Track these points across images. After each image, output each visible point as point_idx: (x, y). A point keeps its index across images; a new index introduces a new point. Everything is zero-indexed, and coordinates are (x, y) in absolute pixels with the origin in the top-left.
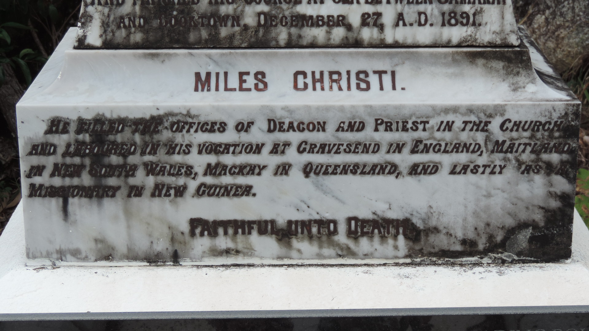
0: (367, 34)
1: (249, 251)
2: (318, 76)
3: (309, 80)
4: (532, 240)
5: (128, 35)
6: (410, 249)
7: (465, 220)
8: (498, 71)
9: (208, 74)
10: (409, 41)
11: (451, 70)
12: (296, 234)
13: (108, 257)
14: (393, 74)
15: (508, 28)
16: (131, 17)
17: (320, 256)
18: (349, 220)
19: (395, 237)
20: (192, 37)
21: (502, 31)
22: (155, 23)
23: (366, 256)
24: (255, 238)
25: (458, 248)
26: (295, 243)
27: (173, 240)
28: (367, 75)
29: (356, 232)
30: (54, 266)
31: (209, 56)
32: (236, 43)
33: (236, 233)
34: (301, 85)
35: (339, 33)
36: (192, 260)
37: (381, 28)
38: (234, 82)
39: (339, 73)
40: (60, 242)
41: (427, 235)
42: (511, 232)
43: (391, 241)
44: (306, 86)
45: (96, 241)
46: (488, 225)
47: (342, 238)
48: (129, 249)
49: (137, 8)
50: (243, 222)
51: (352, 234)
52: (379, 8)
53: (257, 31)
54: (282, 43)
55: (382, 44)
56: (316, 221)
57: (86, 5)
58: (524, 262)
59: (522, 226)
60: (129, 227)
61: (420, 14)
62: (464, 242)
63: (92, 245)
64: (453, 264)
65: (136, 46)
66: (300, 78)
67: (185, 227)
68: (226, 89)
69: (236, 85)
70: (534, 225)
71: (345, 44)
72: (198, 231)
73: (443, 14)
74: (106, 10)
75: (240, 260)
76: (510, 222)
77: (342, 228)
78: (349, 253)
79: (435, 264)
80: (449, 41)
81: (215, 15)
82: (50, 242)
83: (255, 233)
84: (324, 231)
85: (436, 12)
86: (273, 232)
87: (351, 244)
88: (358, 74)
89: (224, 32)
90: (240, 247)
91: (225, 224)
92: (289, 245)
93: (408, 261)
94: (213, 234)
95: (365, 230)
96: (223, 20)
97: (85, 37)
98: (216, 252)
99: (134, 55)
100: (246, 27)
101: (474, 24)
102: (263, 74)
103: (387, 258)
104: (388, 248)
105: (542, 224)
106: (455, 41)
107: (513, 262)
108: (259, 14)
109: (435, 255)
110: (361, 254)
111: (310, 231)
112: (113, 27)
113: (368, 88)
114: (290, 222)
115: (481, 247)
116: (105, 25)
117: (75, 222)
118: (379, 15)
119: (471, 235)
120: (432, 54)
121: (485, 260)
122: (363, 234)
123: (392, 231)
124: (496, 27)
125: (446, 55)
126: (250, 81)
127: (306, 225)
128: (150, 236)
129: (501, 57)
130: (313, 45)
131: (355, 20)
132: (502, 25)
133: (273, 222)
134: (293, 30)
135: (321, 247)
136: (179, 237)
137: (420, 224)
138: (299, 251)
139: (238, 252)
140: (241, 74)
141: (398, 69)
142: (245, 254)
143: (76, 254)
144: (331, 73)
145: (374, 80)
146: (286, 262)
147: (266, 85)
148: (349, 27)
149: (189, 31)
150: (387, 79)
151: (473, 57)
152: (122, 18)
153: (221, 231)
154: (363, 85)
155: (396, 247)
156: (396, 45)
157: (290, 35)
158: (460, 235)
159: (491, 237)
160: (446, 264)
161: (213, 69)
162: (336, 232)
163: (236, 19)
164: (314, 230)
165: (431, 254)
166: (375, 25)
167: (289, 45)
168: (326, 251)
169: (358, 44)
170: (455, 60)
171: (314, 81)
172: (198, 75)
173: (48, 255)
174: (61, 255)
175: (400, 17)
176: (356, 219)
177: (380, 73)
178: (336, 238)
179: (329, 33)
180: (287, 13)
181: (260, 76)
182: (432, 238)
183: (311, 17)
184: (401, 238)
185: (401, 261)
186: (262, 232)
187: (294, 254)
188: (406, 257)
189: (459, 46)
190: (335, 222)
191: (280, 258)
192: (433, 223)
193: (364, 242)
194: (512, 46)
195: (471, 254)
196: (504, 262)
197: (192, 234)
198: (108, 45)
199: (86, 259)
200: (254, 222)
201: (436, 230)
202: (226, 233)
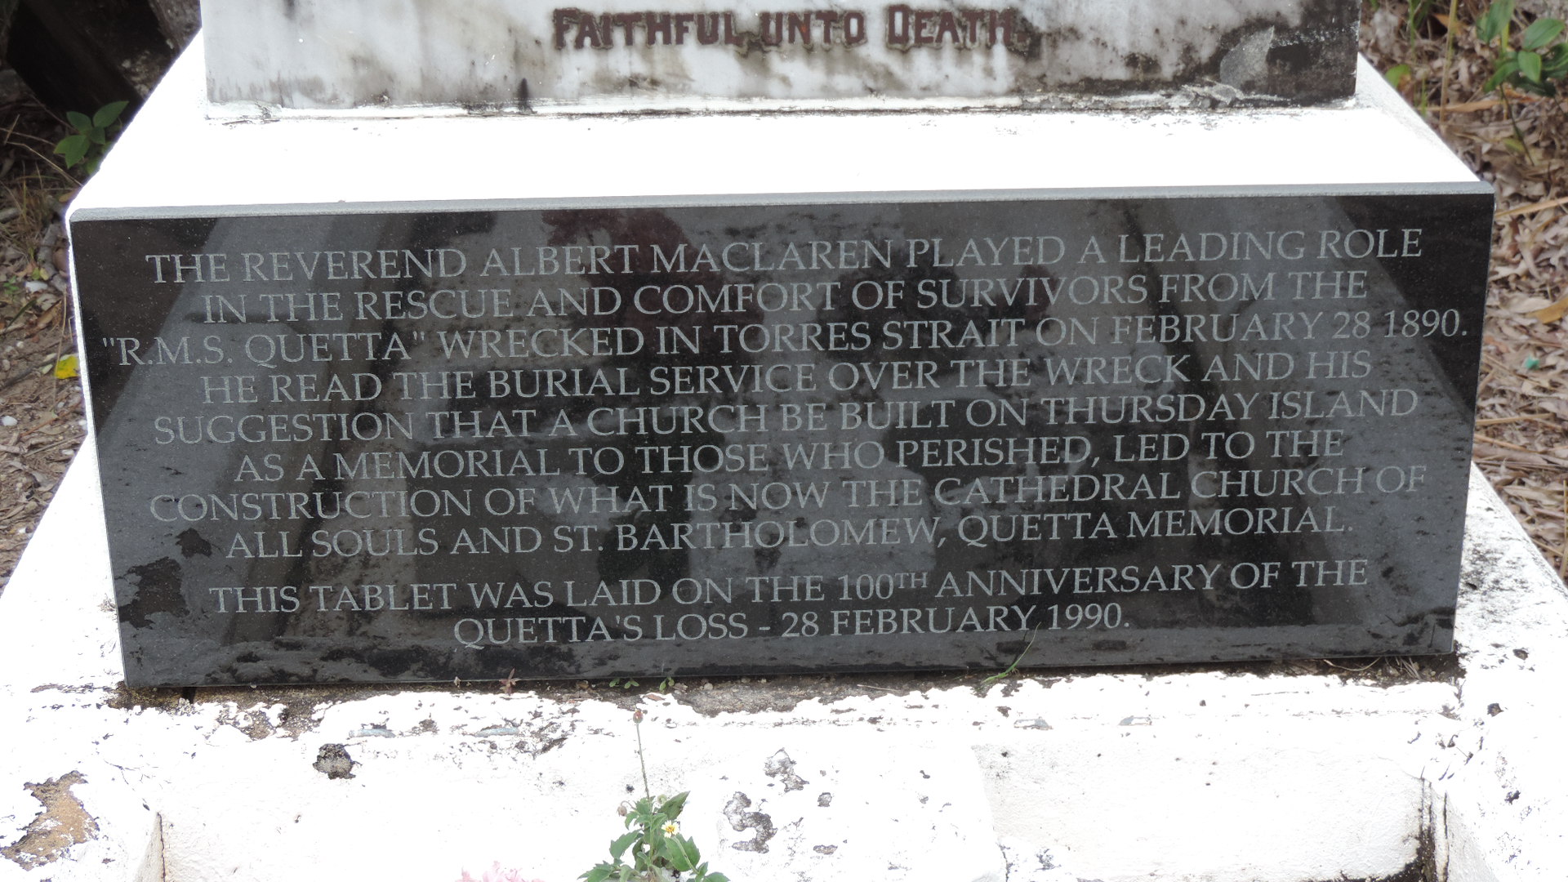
1: (679, 82)
4: (1274, 55)
6: (1019, 75)
7: (1134, 11)
12: (778, 43)
13: (380, 98)
17: (828, 92)
18: (891, 11)
19: (988, 48)
23: (926, 91)
24: (691, 51)
25: (1121, 73)
26: (779, 63)
27: (517, 57)
29: (905, 38)
30: (266, 117)
33: (651, 40)
36: (558, 102)
40: (280, 64)
41: (1054, 45)
42: (1231, 38)
43: (978, 58)
45: (355, 61)
46: (1183, 22)
47: (874, 50)
48: (425, 79)
50: (666, 17)
51: (897, 42)
56: (820, 15)
58: (1257, 104)
59: (1256, 25)
60: (424, 30)
62: (1132, 60)
63: (347, 70)
64: (1109, 109)
67: (543, 29)
70: (1282, 28)
72: (570, 36)
75: (660, 102)
76: (1229, 18)
77: (876, 29)
78: (890, 84)
79: (1070, 108)
82: (258, 64)
83: (691, 40)
84: (838, 35)
86: (729, 39)
87: (894, 63)
90: (660, 72)
91: (627, 21)
92: (763, 68)
93: (1015, 101)
94: (603, 43)
95: (924, 33)
98: (609, 85)
103: (970, 96)
104: (973, 73)
105: (1295, 21)
107: (1234, 105)
109: (1072, 88)
110: (914, 86)
111: (806, 37)
114: (765, 17)
115: (1167, 71)
117: (310, 20)
119: (1146, 46)
121: (1177, 101)
122: (921, 42)
123: (982, 35)
127: (799, 22)
128: (469, 48)
133: (729, 16)
135: (830, 71)
136: (531, 51)
137: (1039, 22)
138: (785, 80)
139: (654, 83)
142: (671, 89)
143: (313, 90)
146: (758, 104)
153: (619, 36)
155: (989, 72)
158: (1124, 45)
159: (1188, 50)
160: (1095, 109)
162: (861, 37)
164: (817, 33)
165: (1062, 87)
168: (842, 81)
173: (254, 95)
174: (282, 93)
176: (905, 10)
178: (863, 51)
182: (1066, 51)
184: (1000, 50)
185: (1001, 102)
186: (706, 38)
187: (774, 86)
188: (1012, 92)
190: (860, 16)
191: (744, 96)
192: (1067, 18)
193: (922, 59)
195: (1146, 87)
196: (1214, 104)
197: (559, 43)
199: (333, 101)
200: (688, 17)
201: (1074, 33)
202: (629, 41)
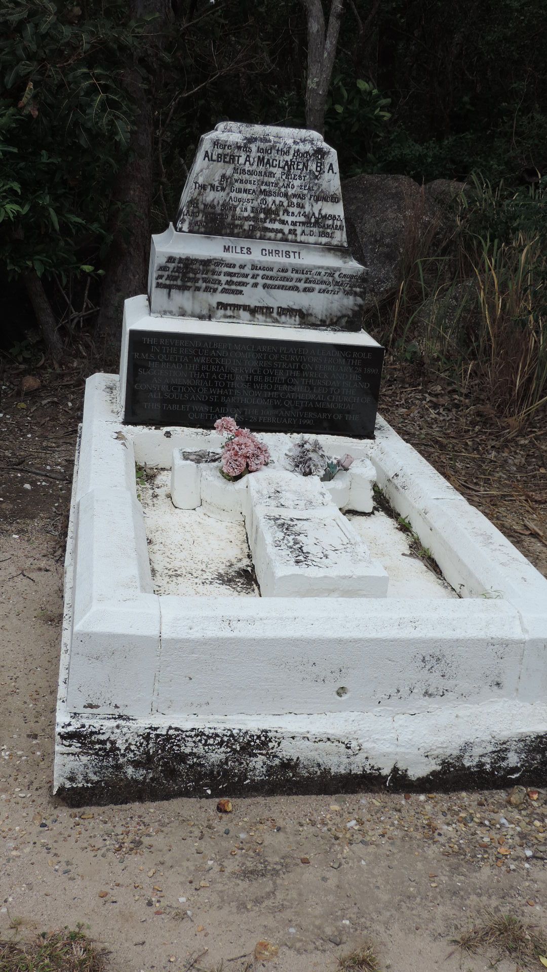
0: (290, 237)
1: (238, 317)
2: (271, 251)
3: (267, 252)
4: (347, 322)
5: (199, 229)
6: (300, 322)
7: (322, 312)
8: (338, 256)
9: (229, 247)
10: (306, 241)
11: (321, 254)
12: (257, 312)
13: (183, 315)
14: (299, 253)
15: (344, 240)
16: (201, 221)
17: (266, 322)
18: (278, 308)
19: (295, 316)
20: (223, 232)
21: (341, 241)
22: (210, 225)
23: (283, 323)
24: (241, 312)
25: (319, 323)
26: (257, 315)
27: (209, 310)
28: (289, 252)
29: (280, 313)
30: (162, 317)
31: (230, 240)
32: (240, 235)
33: (234, 309)
34: (264, 254)
35: (280, 235)
36: (216, 319)
37: (296, 235)
38: (239, 250)
39: (279, 251)
40: (165, 307)
41: (307, 317)
42: (339, 318)
43: (293, 318)
44: (266, 254)
45: (180, 308)
46: (331, 314)
47: (275, 315)
48: (192, 312)
49: (203, 218)
50: (238, 305)
51: (279, 314)
52: (296, 228)
53: (248, 232)
54: (258, 237)
55: (296, 241)
56: (266, 307)
57: (184, 215)
58: (343, 331)
59: (344, 316)
60: (193, 303)
61: (311, 231)
62: (321, 321)
63: (178, 309)
64: (316, 329)
65: (201, 233)
66: (264, 251)
67: (215, 305)
68: (236, 252)
69: (240, 252)
70: (348, 316)
71: (282, 240)
72: (220, 307)
73: (320, 232)
74: (191, 218)
75: (234, 320)
76: (339, 314)
77: (275, 311)
78: (276, 321)
79: (309, 328)
80: (321, 243)
81: (233, 224)
82: (162, 307)
83: (242, 310)
84: (268, 311)
85: (317, 231)
86: (248, 310)
87: (278, 317)
88: (286, 252)
89: (236, 231)
90: (235, 315)
91: (231, 305)
92: (254, 316)
93: (299, 326)
94: (226, 309)
95: (284, 312)
96: (236, 226)
97: (182, 228)
98: (226, 317)
99: (201, 237)
100: (245, 230)
101: (331, 237)
102: (250, 249)
103: (291, 325)
104: (292, 321)
105: (351, 316)
106: (323, 243)
107: (339, 331)
108: (250, 226)
109: (310, 325)
110: (281, 322)
111: (263, 311)
112: (193, 225)
113: (290, 257)
114: (256, 307)
115: (327, 323)
116: (190, 224)
117: (172, 300)
118: (295, 230)
119: (324, 318)
120: (314, 247)
121: (329, 329)
122: (283, 314)
123: (294, 313)
124: (339, 239)
125: (319, 248)
126: (245, 251)
127: (261, 308)
128: (201, 307)
129: (340, 250)
130: (269, 239)
131: (286, 231)
132: (341, 239)
133: (249, 306)
134: (262, 233)
135: (266, 318)
136: (212, 309)
137: (305, 312)
138: (258, 319)
139: (234, 317)
140: (241, 248)
141: (301, 252)
142: (237, 318)
143: (171, 313)
144: (276, 251)
145: (292, 254)
146: (252, 323)
147: (251, 252)
148: (284, 234)
149: (222, 229)
150: (297, 255)
151: (329, 250)
152: (197, 222)
153: (229, 308)
154: (288, 256)
155: (295, 320)
156: (301, 242)
157: (261, 234)
158: (320, 318)
159: (332, 320)
160: (314, 329)
161: (231, 245)
162: (273, 312)
163: (241, 226)
164: (265, 311)
165: (308, 324)
166: (294, 234)
167: (261, 238)
168: (268, 320)
169: (286, 240)
170: (323, 250)
171: (269, 253)
172: (225, 247)
173: (160, 312)
174: (165, 312)
175: (303, 232)
176: (281, 307)
177: (294, 252)
178: (273, 315)
179: (276, 235)
180: (261, 226)
181: (249, 249)
182: (309, 318)
183: (270, 229)
184: (297, 317)
185: (297, 326)
186: (244, 310)
187: (256, 320)
188: (299, 325)
189: (325, 245)
190: (273, 308)
191: (250, 321)
192: (310, 312)
193: (283, 317)
194: (345, 247)
195: (324, 326)
196: (335, 330)
197: (218, 308)
198: (190, 231)
199: (174, 315)
200: (241, 305)
201: (311, 315)
202: (230, 309)
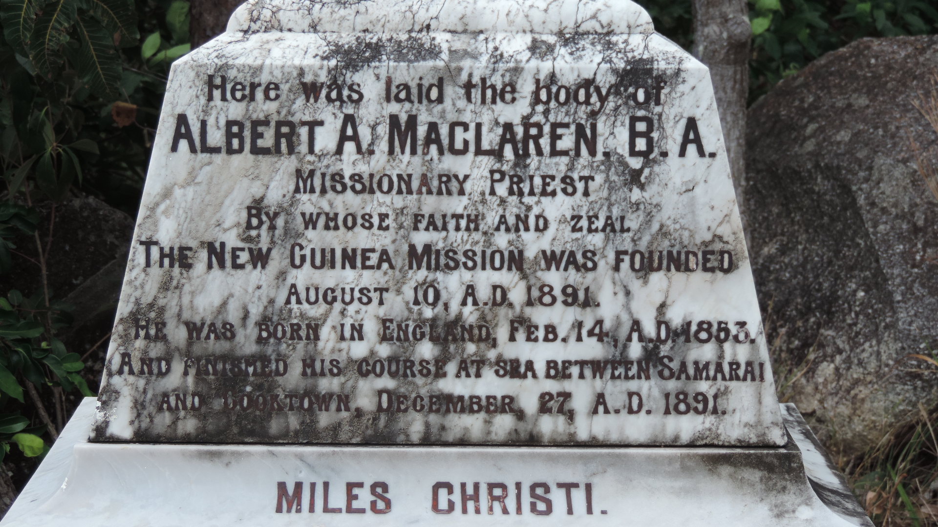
0: (548, 425)
2: (470, 491)
3: (457, 497)
5: (175, 422)
8: (752, 485)
9: (299, 486)
10: (614, 437)
11: (679, 484)
14: (589, 488)
15: (768, 418)
16: (181, 394)
20: (275, 426)
21: (759, 423)
22: (218, 404)
28: (547, 490)
31: (301, 457)
32: (343, 437)
34: (443, 504)
35: (504, 423)
37: (571, 416)
38: (338, 499)
39: (503, 487)
44: (451, 506)
49: (190, 380)
52: (567, 386)
53: (375, 419)
54: (415, 437)
55: (572, 442)
57: (110, 375)
61: (630, 395)
65: (187, 440)
66: (443, 493)
68: (326, 510)
69: (342, 503)
71: (513, 441)
73: (667, 396)
74: (141, 383)
80: (677, 438)
81: (310, 393)
85: (656, 392)
88: (533, 487)
89: (324, 419)
96: (324, 401)
97: (107, 423)
99: (183, 454)
100: (359, 413)
101: (715, 411)
102: (385, 487)
106: (685, 438)
108: (380, 393)
112: (151, 409)
113: (549, 511)
116: (139, 406)
118: (567, 396)
120: (649, 458)
124: (749, 417)
125: (671, 460)
126: (364, 497)
129: (758, 463)
130: (462, 442)
131: (529, 403)
132: (759, 413)
134: (433, 418)
140: (350, 486)
141: (596, 481)
144: (491, 486)
145: (558, 497)
147: (388, 503)
148: (520, 415)
149: (270, 416)
150: (578, 496)
151: (714, 462)
152: (166, 395)
154: (541, 506)
156: (593, 443)
157: (427, 425)
161: (306, 477)
163: (344, 400)
166: (561, 411)
167: (427, 441)
169: (533, 441)
170: (685, 468)
171: (465, 498)
172: (282, 486)
175: (600, 399)
177: (568, 487)
179: (488, 422)
180: (423, 392)
181: (380, 489)
183: (461, 398)
189: (691, 445)
194: (775, 447)
198: (142, 437)
